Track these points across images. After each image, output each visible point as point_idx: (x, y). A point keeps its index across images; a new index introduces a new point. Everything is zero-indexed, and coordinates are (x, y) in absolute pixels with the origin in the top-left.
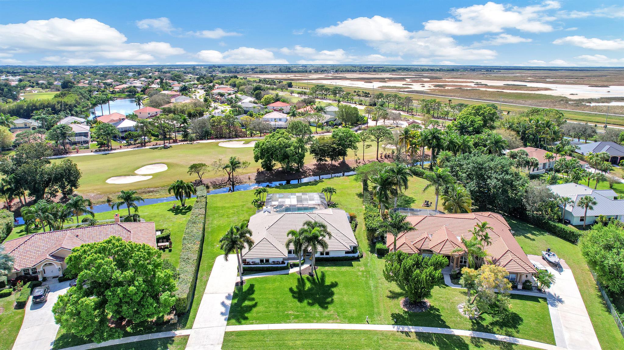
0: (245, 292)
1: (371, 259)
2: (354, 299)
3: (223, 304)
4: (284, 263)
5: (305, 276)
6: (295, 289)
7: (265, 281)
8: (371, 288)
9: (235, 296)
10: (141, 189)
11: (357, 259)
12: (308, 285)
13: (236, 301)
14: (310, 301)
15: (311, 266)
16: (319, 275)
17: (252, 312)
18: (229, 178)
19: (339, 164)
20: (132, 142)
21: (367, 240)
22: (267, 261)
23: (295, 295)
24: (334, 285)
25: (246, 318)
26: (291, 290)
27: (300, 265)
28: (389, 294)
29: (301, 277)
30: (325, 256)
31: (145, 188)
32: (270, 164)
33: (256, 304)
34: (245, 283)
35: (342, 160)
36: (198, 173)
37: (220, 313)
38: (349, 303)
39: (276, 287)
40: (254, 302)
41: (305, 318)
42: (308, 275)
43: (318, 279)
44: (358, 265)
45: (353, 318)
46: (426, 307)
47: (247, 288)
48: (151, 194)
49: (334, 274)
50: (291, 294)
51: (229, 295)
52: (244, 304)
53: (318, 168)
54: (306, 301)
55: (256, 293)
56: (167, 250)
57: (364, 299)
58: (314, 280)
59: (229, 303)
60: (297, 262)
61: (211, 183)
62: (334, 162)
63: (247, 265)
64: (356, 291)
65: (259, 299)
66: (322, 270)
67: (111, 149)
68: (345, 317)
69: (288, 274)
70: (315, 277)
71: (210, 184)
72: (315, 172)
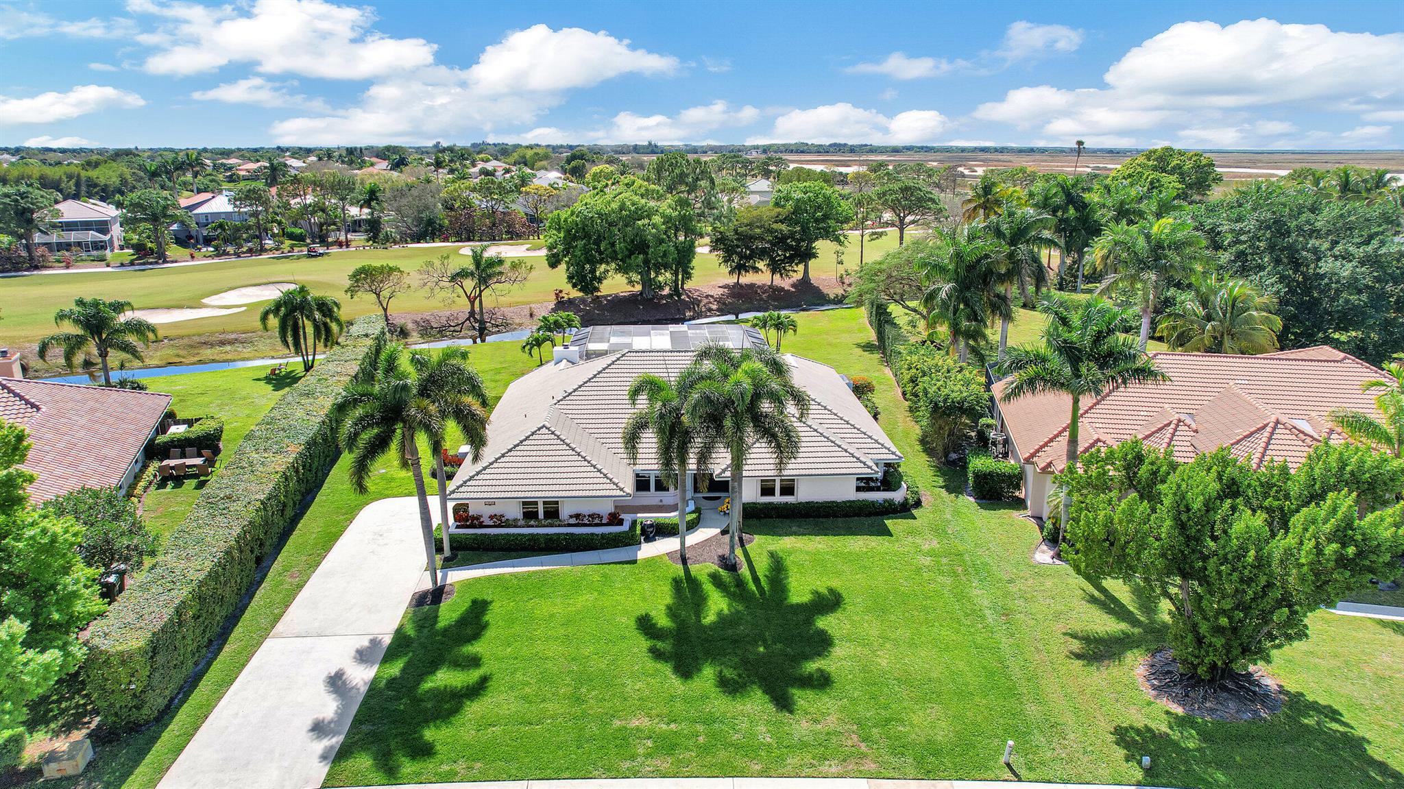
0: (446, 630)
1: (956, 512)
2: (923, 661)
3: (336, 682)
4: (621, 522)
5: (703, 569)
6: (663, 621)
7: (539, 585)
8: (983, 617)
9: (401, 643)
10: (200, 335)
11: (904, 510)
12: (717, 605)
13: (395, 669)
14: (729, 673)
15: (724, 532)
16: (762, 566)
17: (457, 720)
18: (472, 313)
19: (793, 285)
20: (230, 249)
21: (924, 455)
22: (552, 512)
23: (660, 645)
24: (829, 602)
25: (424, 751)
26: (645, 625)
27: (682, 527)
28: (1076, 645)
29: (687, 571)
30: (778, 498)
31: (212, 334)
32: (593, 271)
33: (484, 680)
34: (451, 593)
35: (799, 276)
36: (378, 295)
37: (309, 723)
38: (905, 680)
39: (578, 612)
40: (474, 676)
41: (705, 750)
42: (714, 567)
43: (756, 579)
44: (911, 533)
45: (937, 753)
46: (1266, 696)
47: (455, 616)
48: (228, 348)
49: (818, 561)
50: (644, 643)
51: (375, 643)
52: (428, 685)
53: (732, 295)
54: (708, 672)
55: (490, 634)
56: (190, 484)
57: (970, 664)
58: (740, 583)
59: (361, 676)
60: (671, 517)
61: (416, 322)
62: (778, 281)
63: (472, 526)
64: (923, 629)
65: (501, 659)
66: (772, 548)
67: (165, 262)
68: (899, 748)
69: (634, 562)
70: (744, 571)
71: (410, 326)
72: (724, 304)
